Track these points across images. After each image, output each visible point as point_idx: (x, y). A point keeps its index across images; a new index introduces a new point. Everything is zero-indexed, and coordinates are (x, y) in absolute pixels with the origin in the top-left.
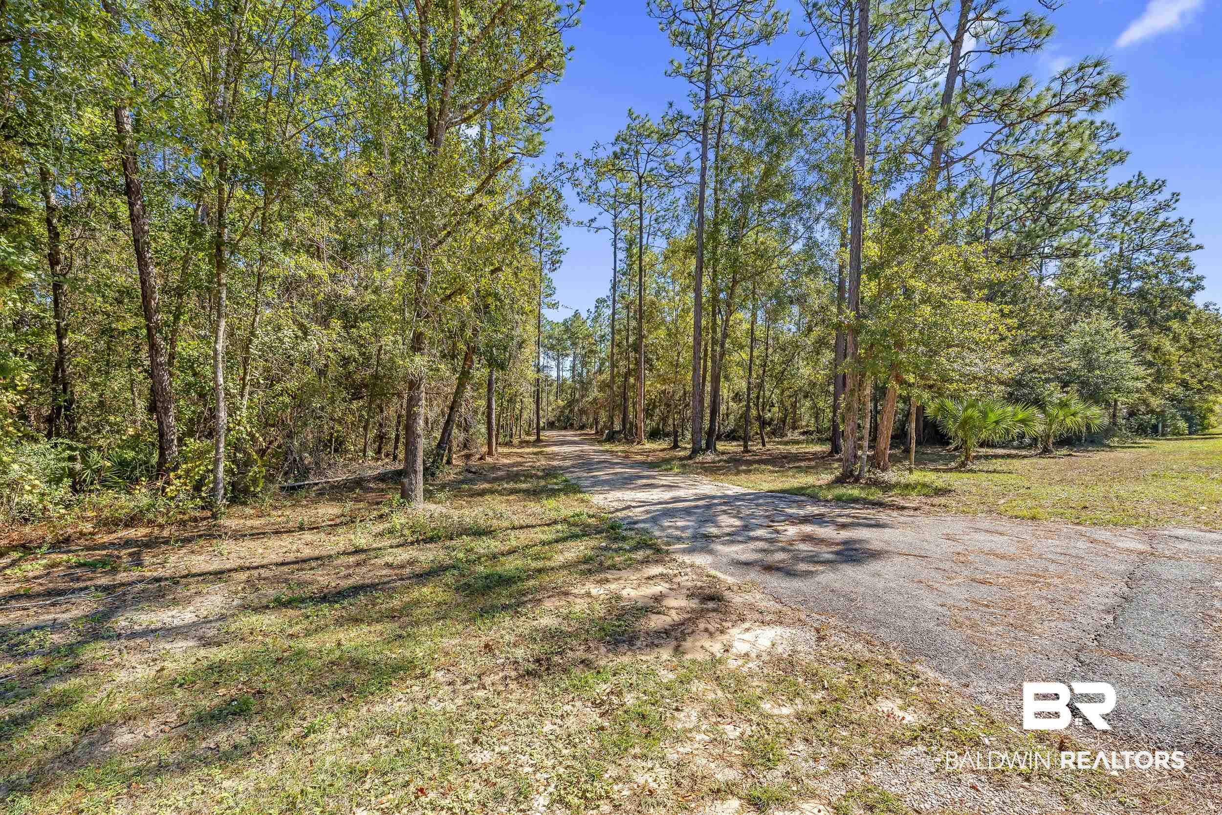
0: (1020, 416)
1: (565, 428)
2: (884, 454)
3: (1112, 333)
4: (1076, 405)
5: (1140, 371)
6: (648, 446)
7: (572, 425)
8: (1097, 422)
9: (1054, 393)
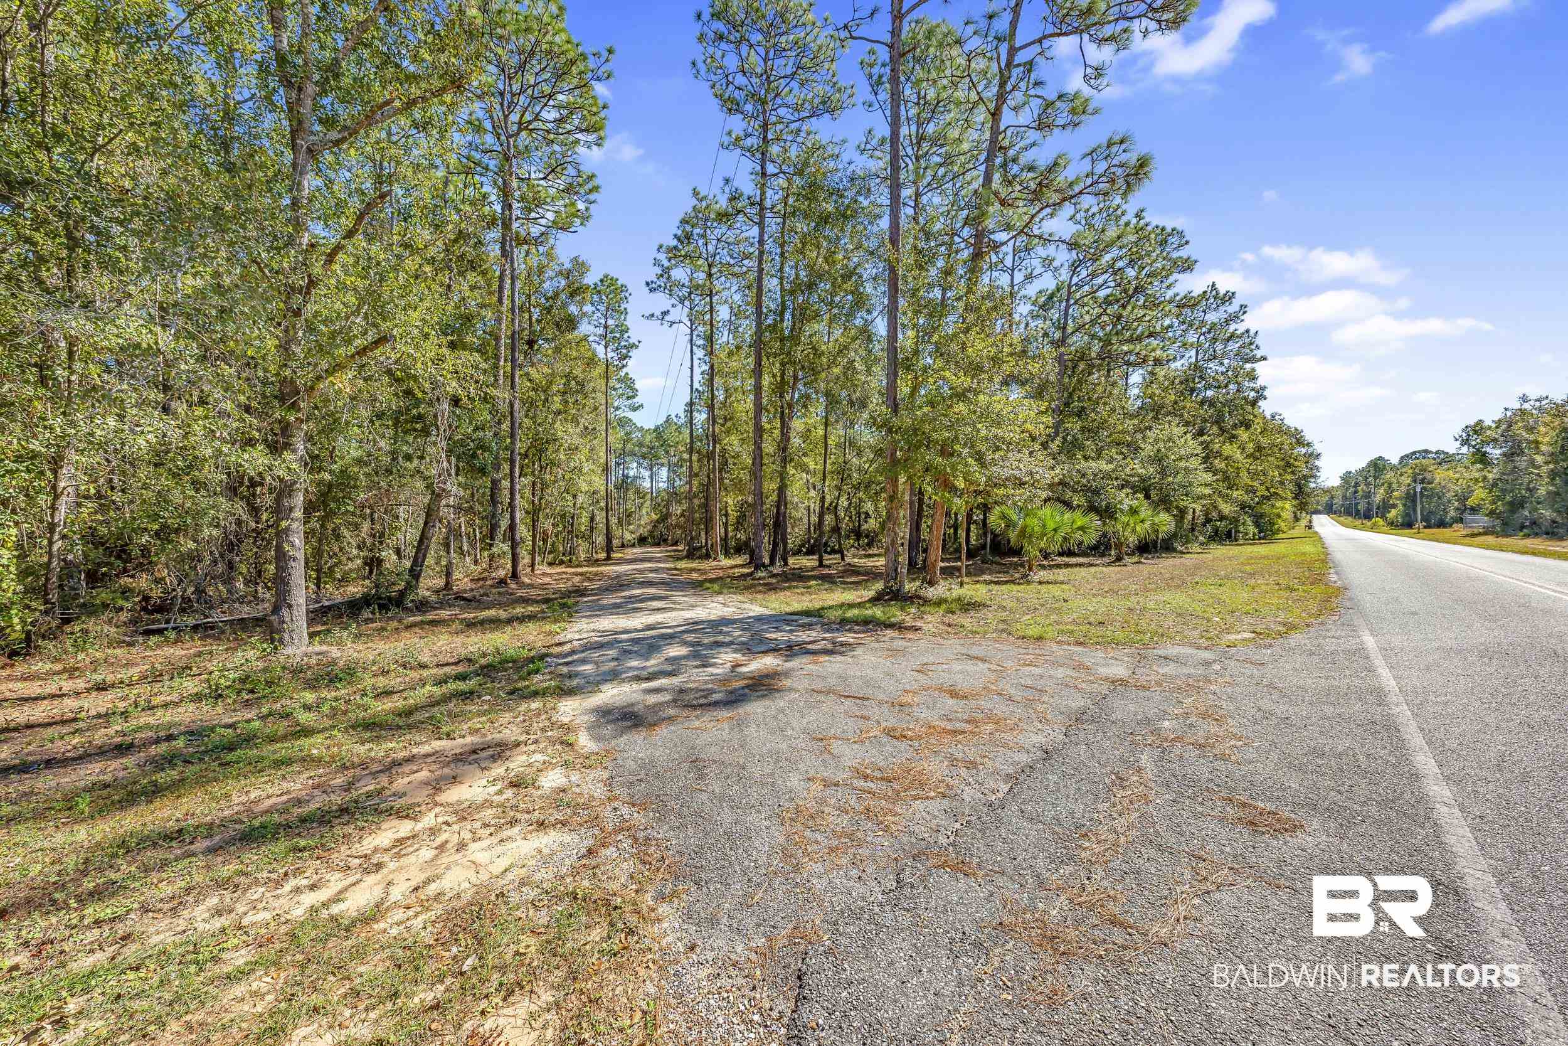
0: (1079, 523)
1: (658, 544)
2: (934, 567)
3: (1182, 440)
4: (1145, 512)
5: (1208, 477)
6: (726, 562)
7: (665, 541)
8: (1165, 528)
9: (1125, 500)
